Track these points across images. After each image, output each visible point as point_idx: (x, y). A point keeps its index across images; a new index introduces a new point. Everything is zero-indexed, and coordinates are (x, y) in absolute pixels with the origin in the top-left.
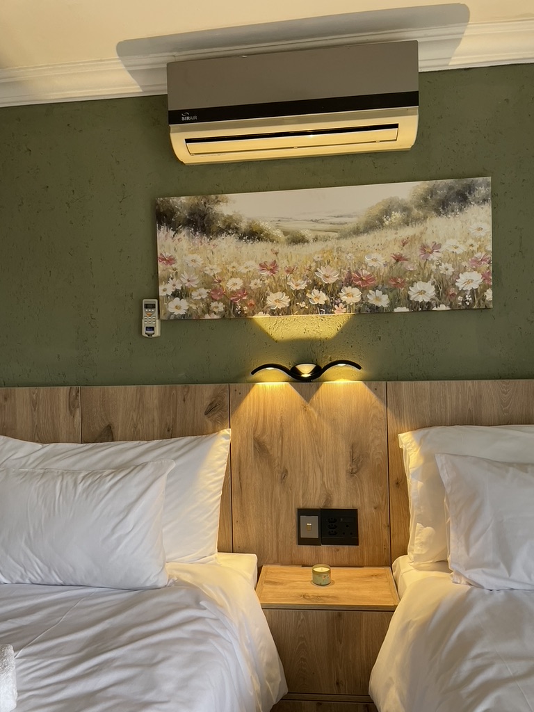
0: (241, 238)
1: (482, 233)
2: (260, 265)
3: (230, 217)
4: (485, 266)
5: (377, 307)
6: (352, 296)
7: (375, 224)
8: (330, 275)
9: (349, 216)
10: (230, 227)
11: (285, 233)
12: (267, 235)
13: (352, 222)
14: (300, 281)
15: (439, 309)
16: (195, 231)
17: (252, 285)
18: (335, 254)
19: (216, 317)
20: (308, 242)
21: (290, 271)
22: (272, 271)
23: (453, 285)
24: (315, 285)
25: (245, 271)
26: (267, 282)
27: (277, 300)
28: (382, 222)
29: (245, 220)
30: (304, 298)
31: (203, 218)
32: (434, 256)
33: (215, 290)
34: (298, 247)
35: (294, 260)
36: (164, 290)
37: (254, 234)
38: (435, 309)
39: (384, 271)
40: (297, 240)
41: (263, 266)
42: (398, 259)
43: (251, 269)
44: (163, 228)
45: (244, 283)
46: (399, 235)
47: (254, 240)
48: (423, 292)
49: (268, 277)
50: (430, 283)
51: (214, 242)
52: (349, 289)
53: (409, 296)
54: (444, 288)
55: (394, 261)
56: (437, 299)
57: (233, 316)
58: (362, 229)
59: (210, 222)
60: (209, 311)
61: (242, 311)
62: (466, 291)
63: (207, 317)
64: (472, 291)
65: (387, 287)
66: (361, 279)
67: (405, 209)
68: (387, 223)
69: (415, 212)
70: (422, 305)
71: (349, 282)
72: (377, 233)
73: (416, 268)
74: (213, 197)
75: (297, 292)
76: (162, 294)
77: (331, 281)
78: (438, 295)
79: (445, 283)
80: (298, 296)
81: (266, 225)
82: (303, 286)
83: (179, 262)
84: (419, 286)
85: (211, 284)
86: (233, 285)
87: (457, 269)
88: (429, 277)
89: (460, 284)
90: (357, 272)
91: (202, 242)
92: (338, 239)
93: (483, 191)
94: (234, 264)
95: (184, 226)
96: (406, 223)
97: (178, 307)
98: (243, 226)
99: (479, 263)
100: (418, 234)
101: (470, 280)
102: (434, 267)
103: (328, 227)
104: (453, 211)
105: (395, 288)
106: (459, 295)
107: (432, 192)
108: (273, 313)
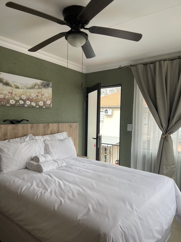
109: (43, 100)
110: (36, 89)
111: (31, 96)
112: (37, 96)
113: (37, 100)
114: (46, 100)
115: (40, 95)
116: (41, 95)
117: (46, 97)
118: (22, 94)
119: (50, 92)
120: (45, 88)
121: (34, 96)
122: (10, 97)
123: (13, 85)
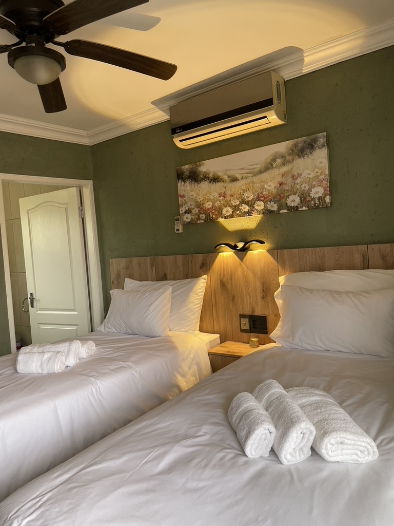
0: (210, 182)
1: (323, 165)
2: (219, 194)
3: (205, 172)
4: (325, 183)
5: (272, 211)
6: (260, 206)
7: (268, 167)
8: (249, 196)
9: (257, 164)
10: (206, 177)
11: (229, 177)
12: (221, 179)
13: (258, 167)
14: (236, 201)
15: (302, 209)
16: (192, 181)
17: (216, 204)
18: (251, 185)
19: (202, 222)
20: (239, 180)
21: (232, 196)
22: (224, 196)
23: (309, 195)
24: (243, 202)
25: (213, 198)
26: (222, 202)
27: (227, 211)
28: (272, 165)
29: (211, 173)
30: (239, 209)
31: (195, 174)
32: (298, 181)
33: (201, 209)
34: (235, 183)
35: (233, 190)
36: (182, 210)
37: (216, 179)
38: (300, 209)
39: (274, 191)
40: (234, 180)
41: (220, 195)
42: (281, 184)
43: (215, 197)
44: (180, 181)
45: (213, 204)
46: (281, 171)
47: (216, 182)
48: (294, 200)
49: (222, 200)
50: (297, 195)
51: (200, 185)
52: (258, 203)
53: (287, 204)
54: (304, 198)
55: (279, 185)
56: (301, 204)
57: (209, 221)
58: (263, 170)
59: (198, 176)
60: (199, 219)
61: (213, 218)
62: (316, 198)
63: (199, 222)
64: (319, 197)
65: (276, 200)
66: (264, 197)
67: (283, 157)
68: (274, 165)
69: (288, 157)
70: (293, 208)
71: (258, 199)
72: (270, 171)
73: (290, 188)
74: (198, 163)
75: (235, 206)
76: (181, 212)
77: (250, 199)
78: (301, 202)
79: (305, 195)
80: (236, 208)
81: (220, 174)
82: (238, 203)
83: (186, 197)
84: (291, 198)
85: (199, 205)
86: (208, 205)
87: (310, 186)
88: (296, 192)
89: (312, 195)
90: (261, 193)
91: (195, 186)
92: (252, 177)
93: (322, 140)
94: (208, 195)
95: (188, 179)
96: (284, 164)
97: (187, 218)
98: (211, 176)
99: (322, 181)
100: (290, 170)
101: (318, 192)
102: (298, 187)
103: (247, 171)
104: (307, 154)
105: (280, 200)
106: (312, 200)
107: (296, 145)
108: (226, 218)
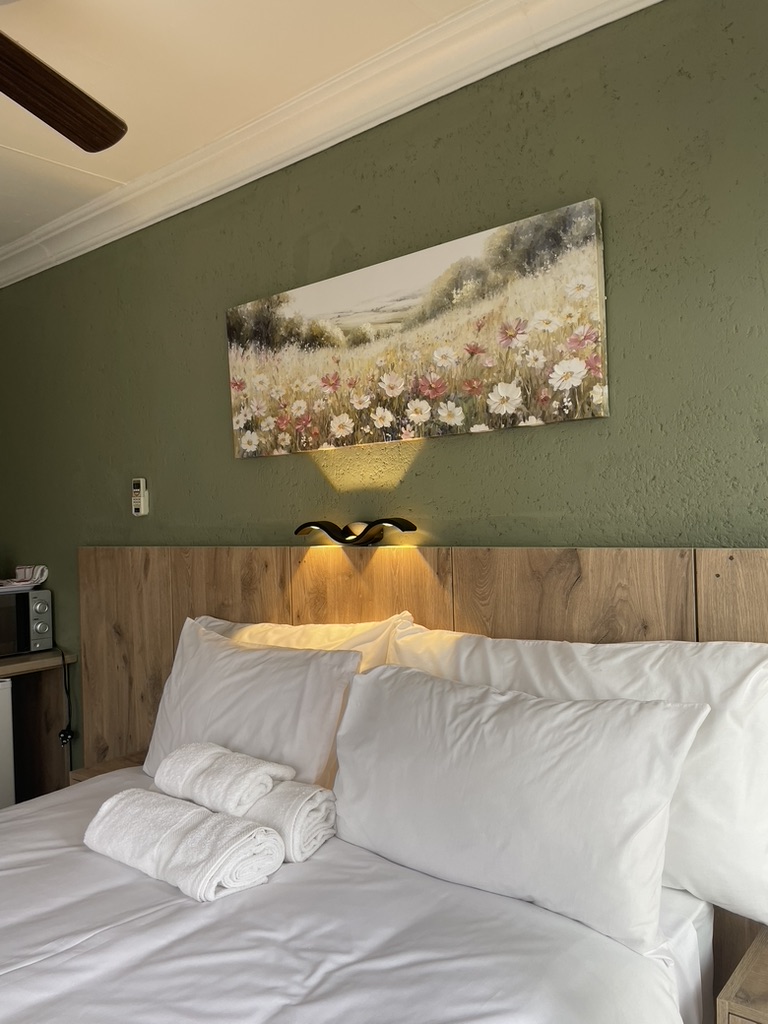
109: (516, 366)
110: (462, 304)
111: (435, 366)
112: (472, 354)
113: (470, 383)
114: (542, 360)
115: (492, 341)
116: (499, 338)
117: (545, 342)
118: (383, 370)
119: (581, 287)
120: (533, 271)
121: (453, 356)
122: (330, 401)
123: (337, 333)
